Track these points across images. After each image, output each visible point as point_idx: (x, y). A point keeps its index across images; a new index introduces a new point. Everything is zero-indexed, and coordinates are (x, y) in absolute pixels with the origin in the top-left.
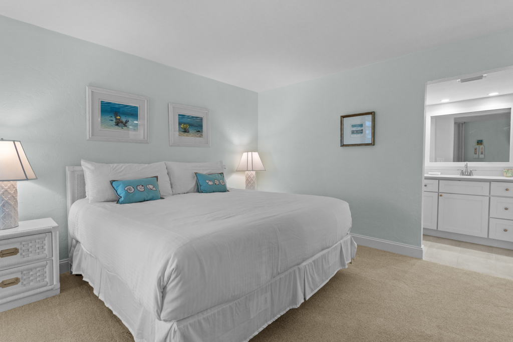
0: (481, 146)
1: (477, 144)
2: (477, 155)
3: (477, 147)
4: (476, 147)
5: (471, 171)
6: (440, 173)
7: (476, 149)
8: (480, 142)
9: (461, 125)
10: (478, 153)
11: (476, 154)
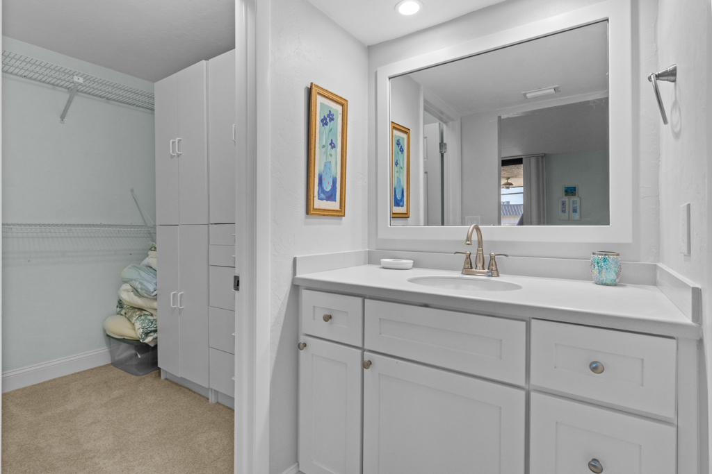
0: (572, 198)
1: (566, 195)
2: (567, 214)
3: (566, 199)
4: (564, 199)
5: (492, 258)
6: (410, 263)
7: (563, 203)
8: (570, 191)
9: (540, 158)
10: (567, 211)
11: (564, 211)
